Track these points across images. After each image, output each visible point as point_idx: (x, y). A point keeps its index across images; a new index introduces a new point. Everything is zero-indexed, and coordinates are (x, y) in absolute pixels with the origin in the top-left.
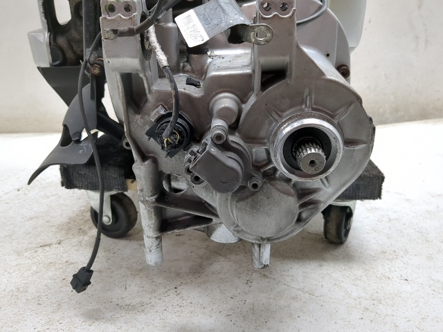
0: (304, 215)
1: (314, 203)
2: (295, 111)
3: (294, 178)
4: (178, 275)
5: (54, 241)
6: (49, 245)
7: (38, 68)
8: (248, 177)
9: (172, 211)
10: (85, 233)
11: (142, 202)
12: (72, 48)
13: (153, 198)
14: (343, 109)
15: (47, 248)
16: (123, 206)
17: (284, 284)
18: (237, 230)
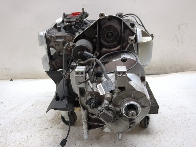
0: (131, 126)
1: (134, 123)
2: (128, 99)
3: (128, 117)
4: (92, 139)
5: (49, 127)
6: (48, 128)
7: (46, 71)
8: (115, 117)
9: (91, 123)
10: (59, 123)
11: (84, 121)
12: (57, 65)
13: (87, 120)
14: (141, 98)
15: (47, 130)
16: (72, 115)
17: (127, 143)
18: (111, 130)
